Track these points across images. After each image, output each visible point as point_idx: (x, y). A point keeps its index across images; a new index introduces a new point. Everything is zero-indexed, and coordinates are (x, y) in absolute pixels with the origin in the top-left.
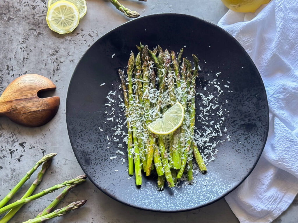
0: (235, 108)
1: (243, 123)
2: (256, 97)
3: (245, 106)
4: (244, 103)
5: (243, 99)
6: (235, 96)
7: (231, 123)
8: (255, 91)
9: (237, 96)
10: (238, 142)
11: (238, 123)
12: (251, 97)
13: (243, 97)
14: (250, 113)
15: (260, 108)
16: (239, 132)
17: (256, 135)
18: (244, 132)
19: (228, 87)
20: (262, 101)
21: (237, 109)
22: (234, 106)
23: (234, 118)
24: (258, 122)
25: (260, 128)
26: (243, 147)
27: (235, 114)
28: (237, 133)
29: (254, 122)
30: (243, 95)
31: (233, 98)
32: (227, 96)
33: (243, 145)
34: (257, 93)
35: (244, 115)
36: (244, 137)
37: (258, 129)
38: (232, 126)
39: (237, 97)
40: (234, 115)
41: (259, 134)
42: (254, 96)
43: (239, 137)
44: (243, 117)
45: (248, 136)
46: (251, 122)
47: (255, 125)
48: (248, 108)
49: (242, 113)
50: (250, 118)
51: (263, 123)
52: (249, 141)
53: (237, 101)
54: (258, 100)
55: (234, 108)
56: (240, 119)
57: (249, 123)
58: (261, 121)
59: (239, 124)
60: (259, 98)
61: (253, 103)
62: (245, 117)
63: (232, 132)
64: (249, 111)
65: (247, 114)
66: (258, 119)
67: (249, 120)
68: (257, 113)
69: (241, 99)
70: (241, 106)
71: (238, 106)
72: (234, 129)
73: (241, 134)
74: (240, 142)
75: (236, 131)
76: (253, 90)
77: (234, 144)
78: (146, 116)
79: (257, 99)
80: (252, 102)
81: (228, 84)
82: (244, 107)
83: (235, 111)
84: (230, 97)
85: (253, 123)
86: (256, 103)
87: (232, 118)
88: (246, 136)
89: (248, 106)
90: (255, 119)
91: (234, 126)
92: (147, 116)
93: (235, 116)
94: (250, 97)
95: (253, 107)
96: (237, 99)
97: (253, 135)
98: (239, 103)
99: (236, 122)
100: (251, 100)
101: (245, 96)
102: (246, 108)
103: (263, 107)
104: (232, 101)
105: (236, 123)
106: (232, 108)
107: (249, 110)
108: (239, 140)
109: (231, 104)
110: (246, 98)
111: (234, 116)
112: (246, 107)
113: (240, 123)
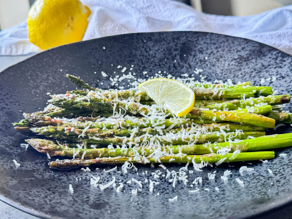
0: (156, 65)
1: (178, 57)
2: (146, 42)
3: (155, 54)
4: (151, 55)
5: (146, 56)
6: (139, 64)
7: (177, 70)
8: (139, 42)
9: (140, 61)
10: (205, 60)
11: (177, 63)
12: (145, 47)
13: (143, 55)
14: (167, 49)
15: (162, 39)
16: (191, 61)
17: (198, 42)
18: (191, 55)
19: (125, 69)
20: (154, 37)
21: (158, 63)
22: (154, 67)
23: (170, 66)
24: (180, 41)
25: (189, 39)
26: (212, 54)
27: (164, 65)
28: (192, 64)
29: (179, 45)
30: (140, 56)
31: (142, 66)
32: (137, 72)
33: (210, 54)
34: (142, 40)
35: (167, 55)
36: (198, 54)
37: (190, 41)
38: (181, 69)
39: (142, 62)
40: (166, 67)
41: (196, 39)
42: (145, 44)
43: (198, 60)
44: (170, 57)
45: (197, 50)
46: (179, 48)
47: (184, 44)
48: (159, 51)
49: (165, 57)
50: (173, 49)
51: (182, 36)
52: (205, 49)
53: (147, 62)
54: (151, 40)
55: (156, 67)
56: (173, 60)
57: (179, 50)
58: (179, 37)
59: (180, 61)
60: (148, 38)
61: (154, 45)
62: (170, 54)
63: (189, 69)
64: (164, 50)
65: (167, 52)
66: (176, 40)
67: (175, 50)
68: (168, 42)
69: (145, 58)
70: (156, 59)
71: (154, 62)
72: (186, 67)
73: (193, 58)
74: (204, 59)
75: (189, 64)
76: (137, 44)
77: (207, 65)
78: (156, 122)
79: (149, 41)
80: (153, 47)
81: (121, 69)
82: (157, 55)
83: (160, 65)
84: (139, 70)
85: (180, 47)
86: (154, 43)
87: (169, 69)
88: (198, 53)
89: (157, 51)
90: (175, 44)
91: (181, 68)
92: (158, 121)
93: (168, 65)
94: (146, 49)
95: (159, 46)
96: (144, 62)
97: (196, 45)
98: (150, 60)
99: (175, 65)
100: (149, 47)
101: (143, 54)
102: (159, 53)
103: (161, 36)
104: (146, 68)
105: (177, 65)
106: (155, 68)
107: (162, 50)
108: (203, 59)
109: (150, 69)
110: (145, 52)
111: (168, 67)
112: (157, 54)
113: (178, 60)
